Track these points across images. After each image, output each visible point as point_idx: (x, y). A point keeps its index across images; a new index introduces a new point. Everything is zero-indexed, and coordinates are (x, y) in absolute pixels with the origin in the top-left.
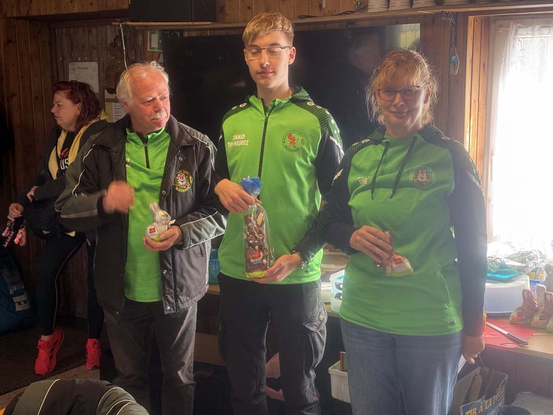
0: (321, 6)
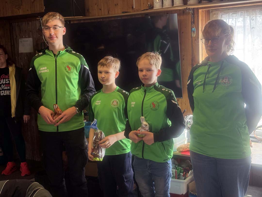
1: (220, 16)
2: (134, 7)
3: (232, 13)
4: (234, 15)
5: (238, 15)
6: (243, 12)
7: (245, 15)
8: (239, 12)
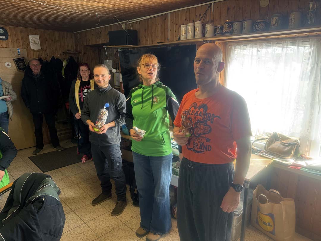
0: (168, 39)
1: (234, 47)
2: (169, 39)
3: (243, 45)
4: (245, 47)
5: (248, 47)
6: (252, 44)
7: (254, 47)
8: (249, 44)
